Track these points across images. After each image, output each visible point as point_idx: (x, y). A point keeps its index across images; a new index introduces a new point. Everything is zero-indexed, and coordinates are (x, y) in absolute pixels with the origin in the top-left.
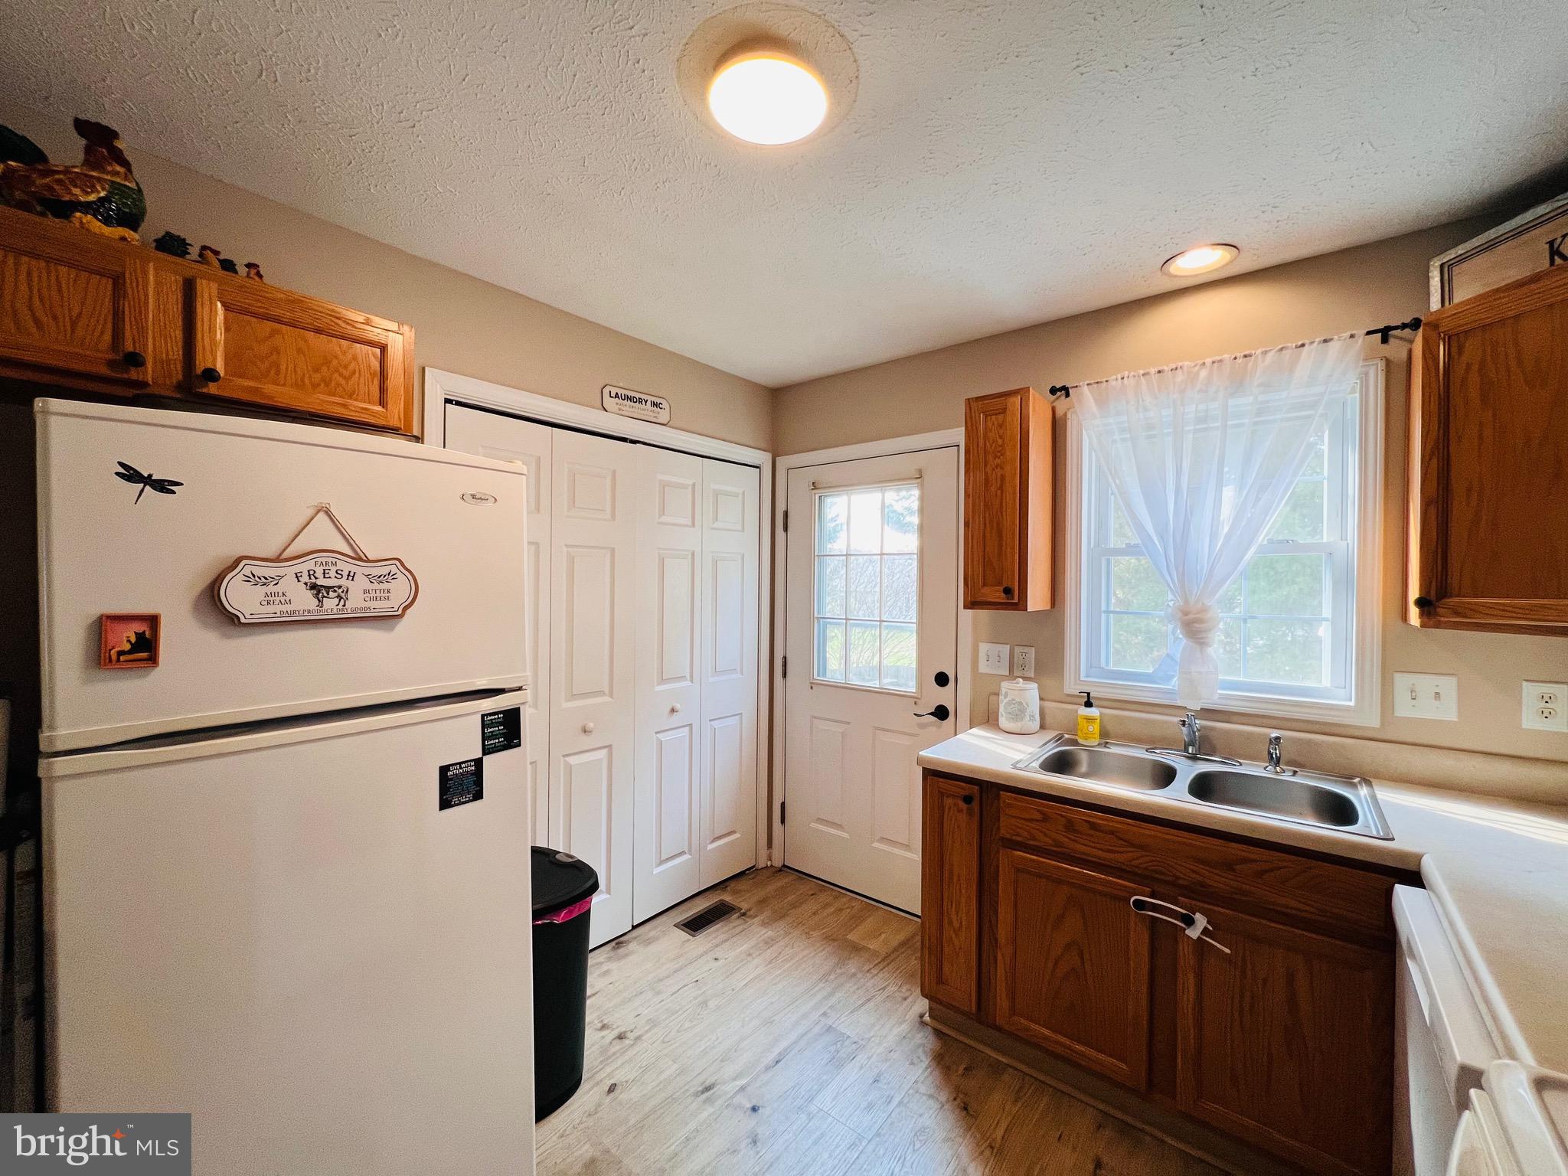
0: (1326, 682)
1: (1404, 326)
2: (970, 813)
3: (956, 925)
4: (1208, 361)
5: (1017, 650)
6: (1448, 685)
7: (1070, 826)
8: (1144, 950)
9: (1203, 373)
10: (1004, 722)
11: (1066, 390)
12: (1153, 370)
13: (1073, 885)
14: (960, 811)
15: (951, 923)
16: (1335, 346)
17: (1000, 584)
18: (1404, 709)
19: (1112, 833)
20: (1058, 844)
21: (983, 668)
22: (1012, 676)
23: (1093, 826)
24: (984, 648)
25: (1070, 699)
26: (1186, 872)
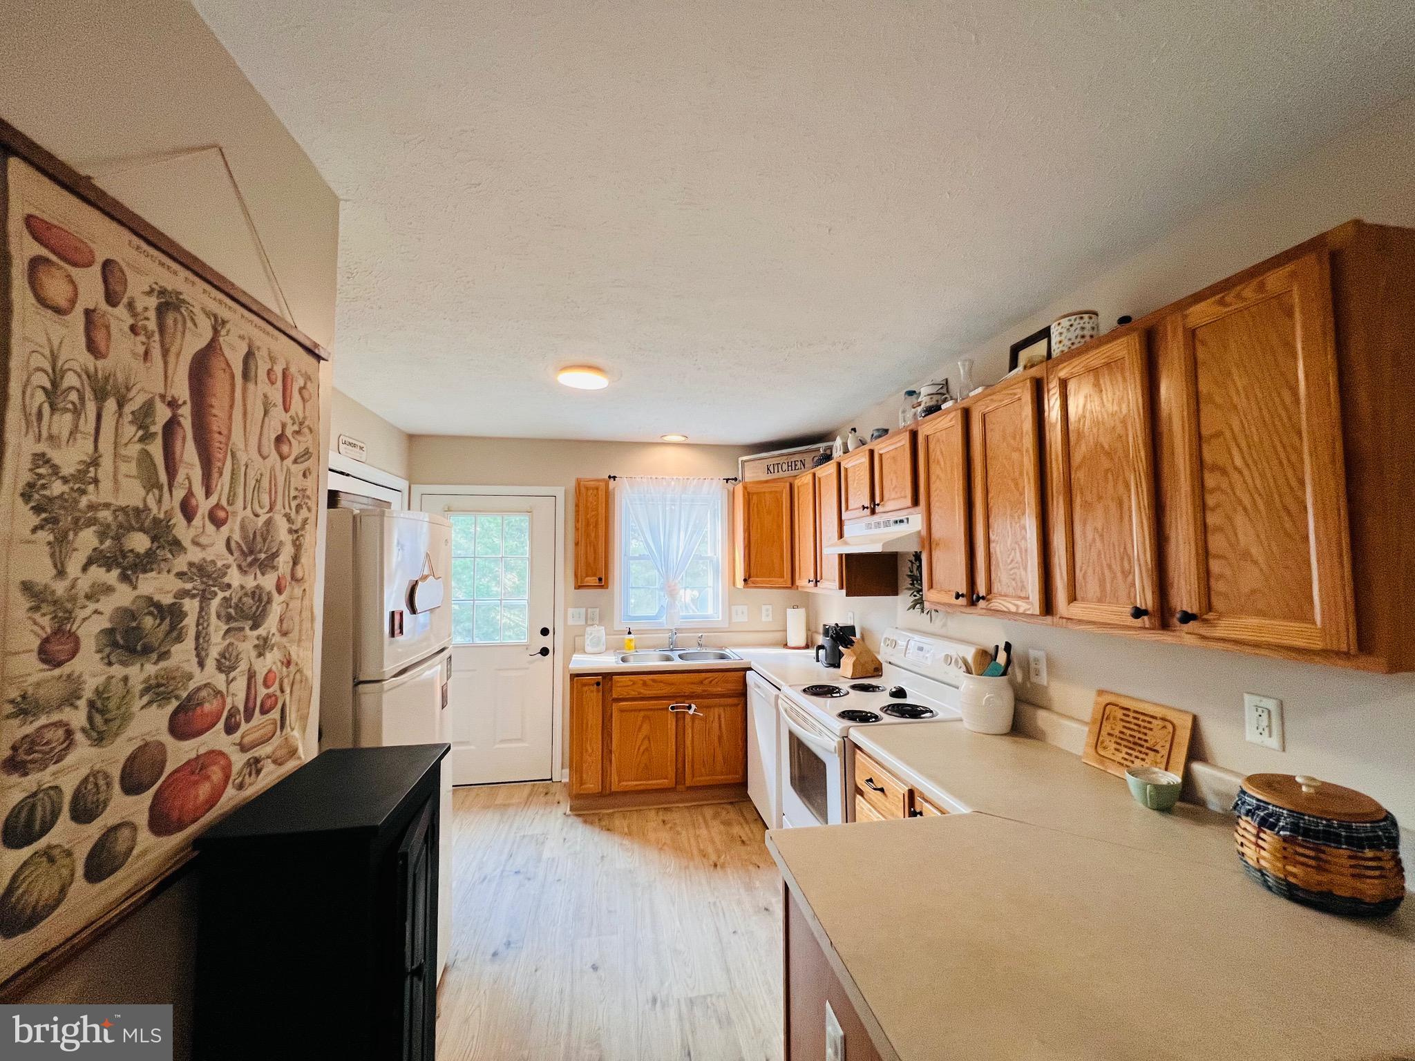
0: (710, 611)
1: (732, 479)
2: (598, 691)
3: (590, 751)
4: (675, 478)
5: (589, 610)
6: (745, 608)
7: (645, 684)
8: (674, 727)
9: (673, 483)
10: (588, 649)
11: (614, 478)
12: (654, 477)
13: (643, 710)
14: (592, 691)
15: (587, 751)
16: (715, 482)
17: (594, 575)
18: (735, 619)
19: (661, 682)
20: (640, 693)
21: (570, 622)
22: (587, 624)
23: (654, 681)
24: (570, 611)
25: (620, 633)
26: (687, 690)
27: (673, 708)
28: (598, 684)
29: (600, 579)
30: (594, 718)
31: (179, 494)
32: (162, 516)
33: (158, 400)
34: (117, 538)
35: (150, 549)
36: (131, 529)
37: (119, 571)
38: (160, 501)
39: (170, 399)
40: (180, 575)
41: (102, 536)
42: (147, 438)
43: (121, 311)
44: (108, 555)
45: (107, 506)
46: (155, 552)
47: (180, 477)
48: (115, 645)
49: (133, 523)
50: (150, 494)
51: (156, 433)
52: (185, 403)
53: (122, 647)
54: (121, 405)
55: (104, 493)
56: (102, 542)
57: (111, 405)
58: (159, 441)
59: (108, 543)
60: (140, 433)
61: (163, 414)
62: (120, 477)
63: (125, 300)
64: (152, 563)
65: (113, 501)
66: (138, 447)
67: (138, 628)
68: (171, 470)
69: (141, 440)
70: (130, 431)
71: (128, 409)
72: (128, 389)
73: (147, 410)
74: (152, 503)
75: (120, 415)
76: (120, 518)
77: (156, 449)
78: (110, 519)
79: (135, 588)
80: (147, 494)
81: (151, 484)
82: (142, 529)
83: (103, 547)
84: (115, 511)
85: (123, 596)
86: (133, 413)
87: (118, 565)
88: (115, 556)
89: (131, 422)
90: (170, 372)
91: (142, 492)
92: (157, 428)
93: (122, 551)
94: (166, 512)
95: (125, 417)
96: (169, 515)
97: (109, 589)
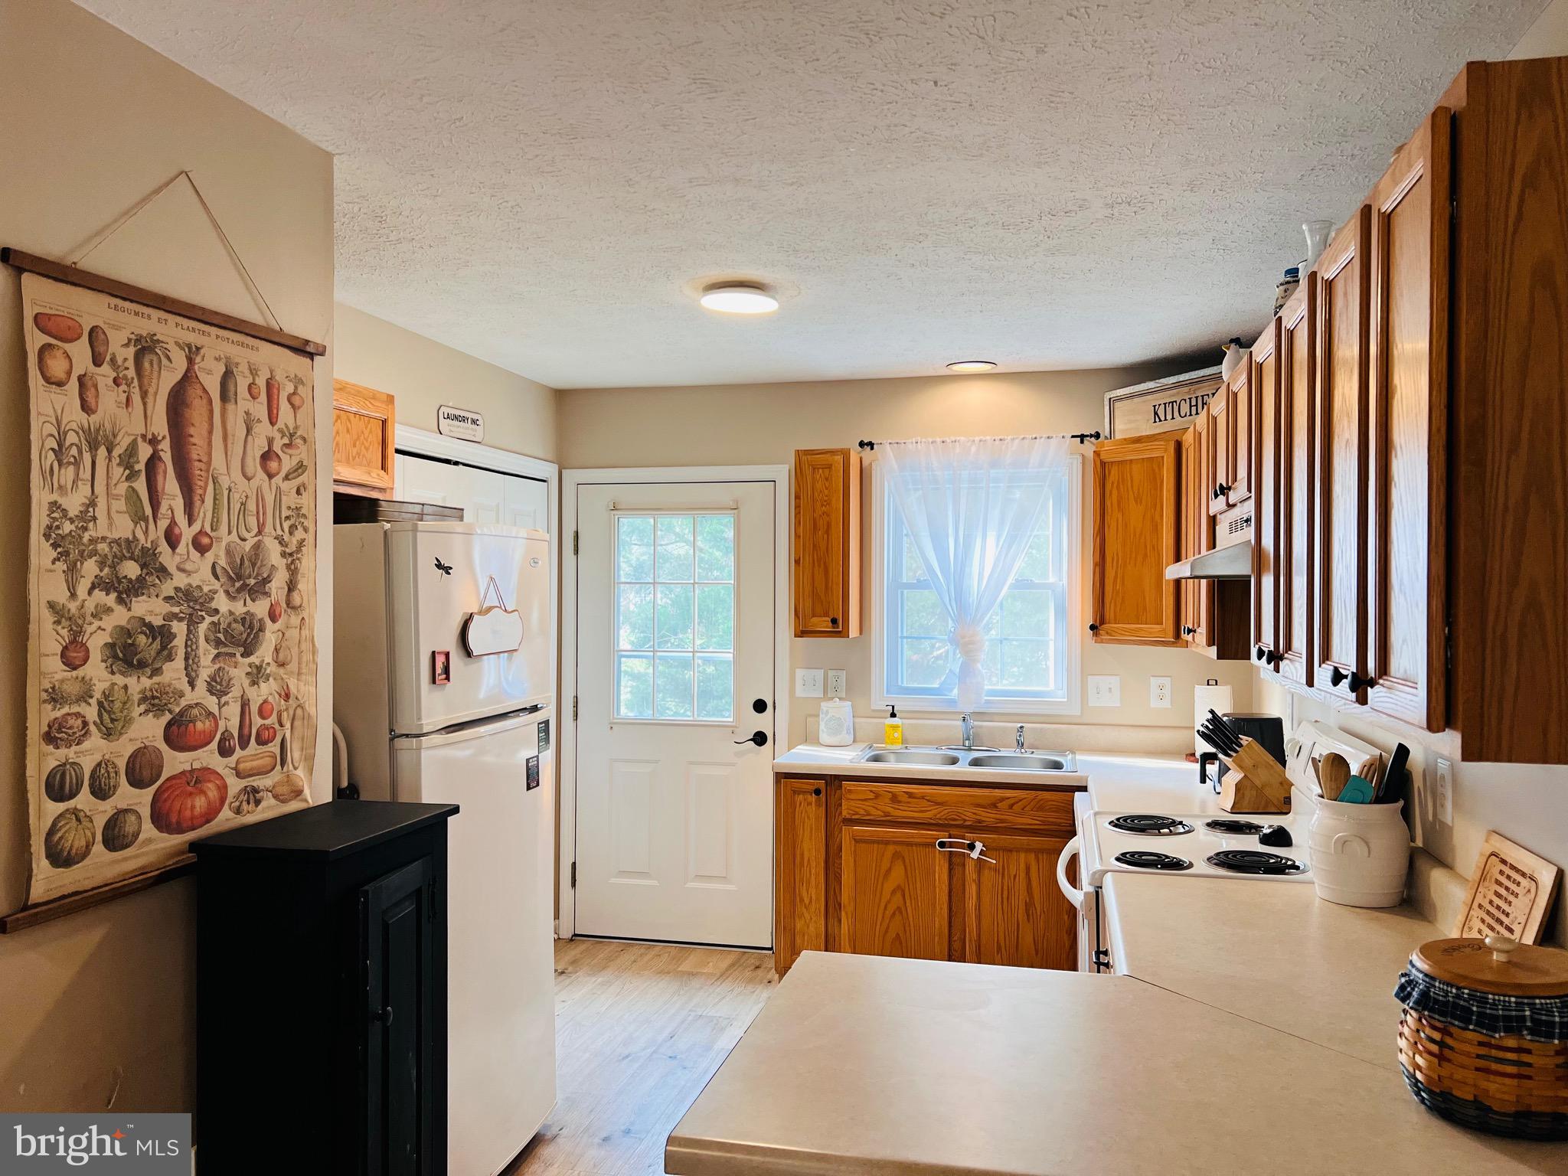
0: (1052, 686)
1: (1091, 436)
2: (818, 805)
3: (807, 901)
4: (977, 439)
5: (831, 673)
6: (1114, 682)
7: (895, 799)
9: (973, 449)
10: (824, 738)
11: (871, 445)
12: (939, 440)
13: (895, 843)
14: (810, 804)
15: (802, 900)
17: (826, 614)
18: (1093, 701)
19: (923, 798)
20: (887, 814)
21: (800, 692)
22: (826, 697)
23: (910, 795)
24: (800, 673)
25: (876, 714)
26: (969, 815)
27: (942, 845)
28: (817, 792)
29: (834, 621)
30: (812, 847)
31: (163, 524)
32: (149, 545)
33: (140, 440)
34: (113, 567)
35: (141, 575)
36: (123, 558)
37: (116, 594)
38: (146, 533)
39: (151, 437)
40: (168, 599)
41: (102, 564)
42: (133, 476)
43: (106, 368)
44: (107, 581)
45: (104, 539)
46: (144, 578)
47: (164, 509)
48: (115, 657)
49: (126, 554)
50: (138, 525)
51: (140, 471)
52: (164, 438)
53: (120, 660)
54: (109, 451)
55: (101, 529)
56: (101, 571)
57: (102, 452)
58: (143, 477)
59: (106, 570)
60: (127, 472)
61: (145, 452)
62: (114, 515)
63: (108, 358)
64: (143, 588)
65: (109, 535)
66: (126, 484)
67: (133, 645)
68: (155, 504)
69: (128, 479)
70: (118, 472)
71: (116, 452)
72: (115, 436)
73: (132, 451)
74: (140, 535)
75: (110, 460)
76: (114, 549)
77: (141, 485)
78: (107, 549)
79: (129, 609)
80: (136, 526)
81: (139, 517)
82: (132, 558)
83: (102, 575)
84: (110, 543)
85: (120, 616)
86: (120, 456)
87: (115, 589)
88: (113, 581)
89: (118, 465)
90: (149, 413)
91: (132, 525)
92: (141, 466)
93: (117, 577)
94: (152, 542)
95: (113, 460)
96: (155, 544)
97: (109, 610)
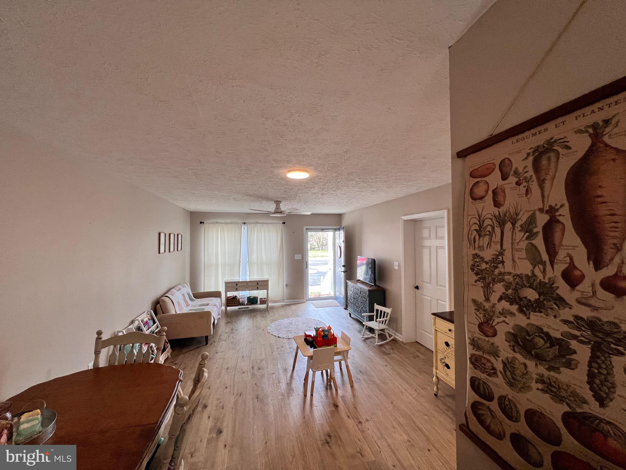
31: (560, 267)
32: (547, 281)
33: (537, 213)
34: (516, 290)
35: (539, 299)
36: (523, 286)
37: (517, 306)
38: (544, 272)
39: (547, 208)
40: (566, 322)
41: (507, 288)
42: (532, 236)
44: (511, 297)
45: (509, 273)
46: (542, 302)
48: (517, 342)
49: (525, 284)
50: (537, 267)
51: (538, 232)
52: (562, 206)
53: (521, 346)
54: (513, 224)
55: (508, 267)
56: (507, 290)
57: (509, 225)
58: (540, 236)
59: (510, 291)
60: (527, 234)
61: (542, 219)
62: (516, 260)
63: (512, 173)
64: (540, 308)
65: (513, 271)
66: (527, 242)
67: (530, 341)
68: (552, 252)
69: (527, 238)
70: (519, 235)
71: (518, 225)
72: (517, 214)
73: (532, 220)
74: (538, 272)
75: (514, 229)
76: (517, 280)
77: (539, 242)
78: (512, 280)
79: (528, 318)
80: (534, 268)
81: (536, 260)
82: (531, 287)
83: (507, 293)
84: (514, 276)
85: (521, 320)
86: (521, 226)
87: (517, 303)
88: (516, 298)
89: (520, 231)
90: (546, 193)
91: (531, 267)
92: (539, 229)
93: (519, 297)
94: (549, 279)
95: (516, 228)
96: (552, 282)
97: (512, 314)
